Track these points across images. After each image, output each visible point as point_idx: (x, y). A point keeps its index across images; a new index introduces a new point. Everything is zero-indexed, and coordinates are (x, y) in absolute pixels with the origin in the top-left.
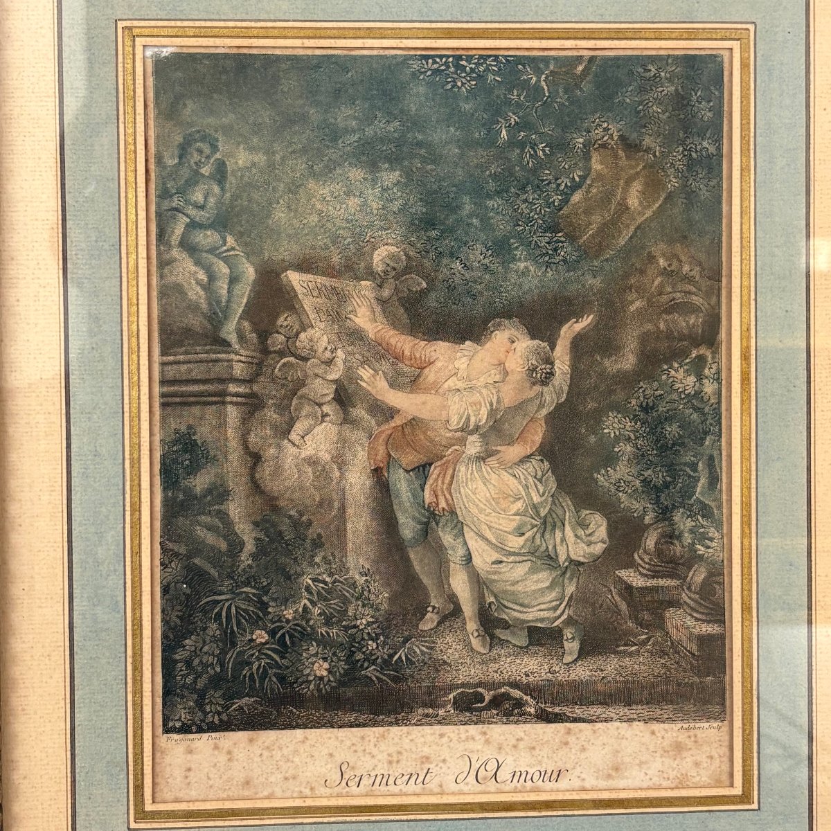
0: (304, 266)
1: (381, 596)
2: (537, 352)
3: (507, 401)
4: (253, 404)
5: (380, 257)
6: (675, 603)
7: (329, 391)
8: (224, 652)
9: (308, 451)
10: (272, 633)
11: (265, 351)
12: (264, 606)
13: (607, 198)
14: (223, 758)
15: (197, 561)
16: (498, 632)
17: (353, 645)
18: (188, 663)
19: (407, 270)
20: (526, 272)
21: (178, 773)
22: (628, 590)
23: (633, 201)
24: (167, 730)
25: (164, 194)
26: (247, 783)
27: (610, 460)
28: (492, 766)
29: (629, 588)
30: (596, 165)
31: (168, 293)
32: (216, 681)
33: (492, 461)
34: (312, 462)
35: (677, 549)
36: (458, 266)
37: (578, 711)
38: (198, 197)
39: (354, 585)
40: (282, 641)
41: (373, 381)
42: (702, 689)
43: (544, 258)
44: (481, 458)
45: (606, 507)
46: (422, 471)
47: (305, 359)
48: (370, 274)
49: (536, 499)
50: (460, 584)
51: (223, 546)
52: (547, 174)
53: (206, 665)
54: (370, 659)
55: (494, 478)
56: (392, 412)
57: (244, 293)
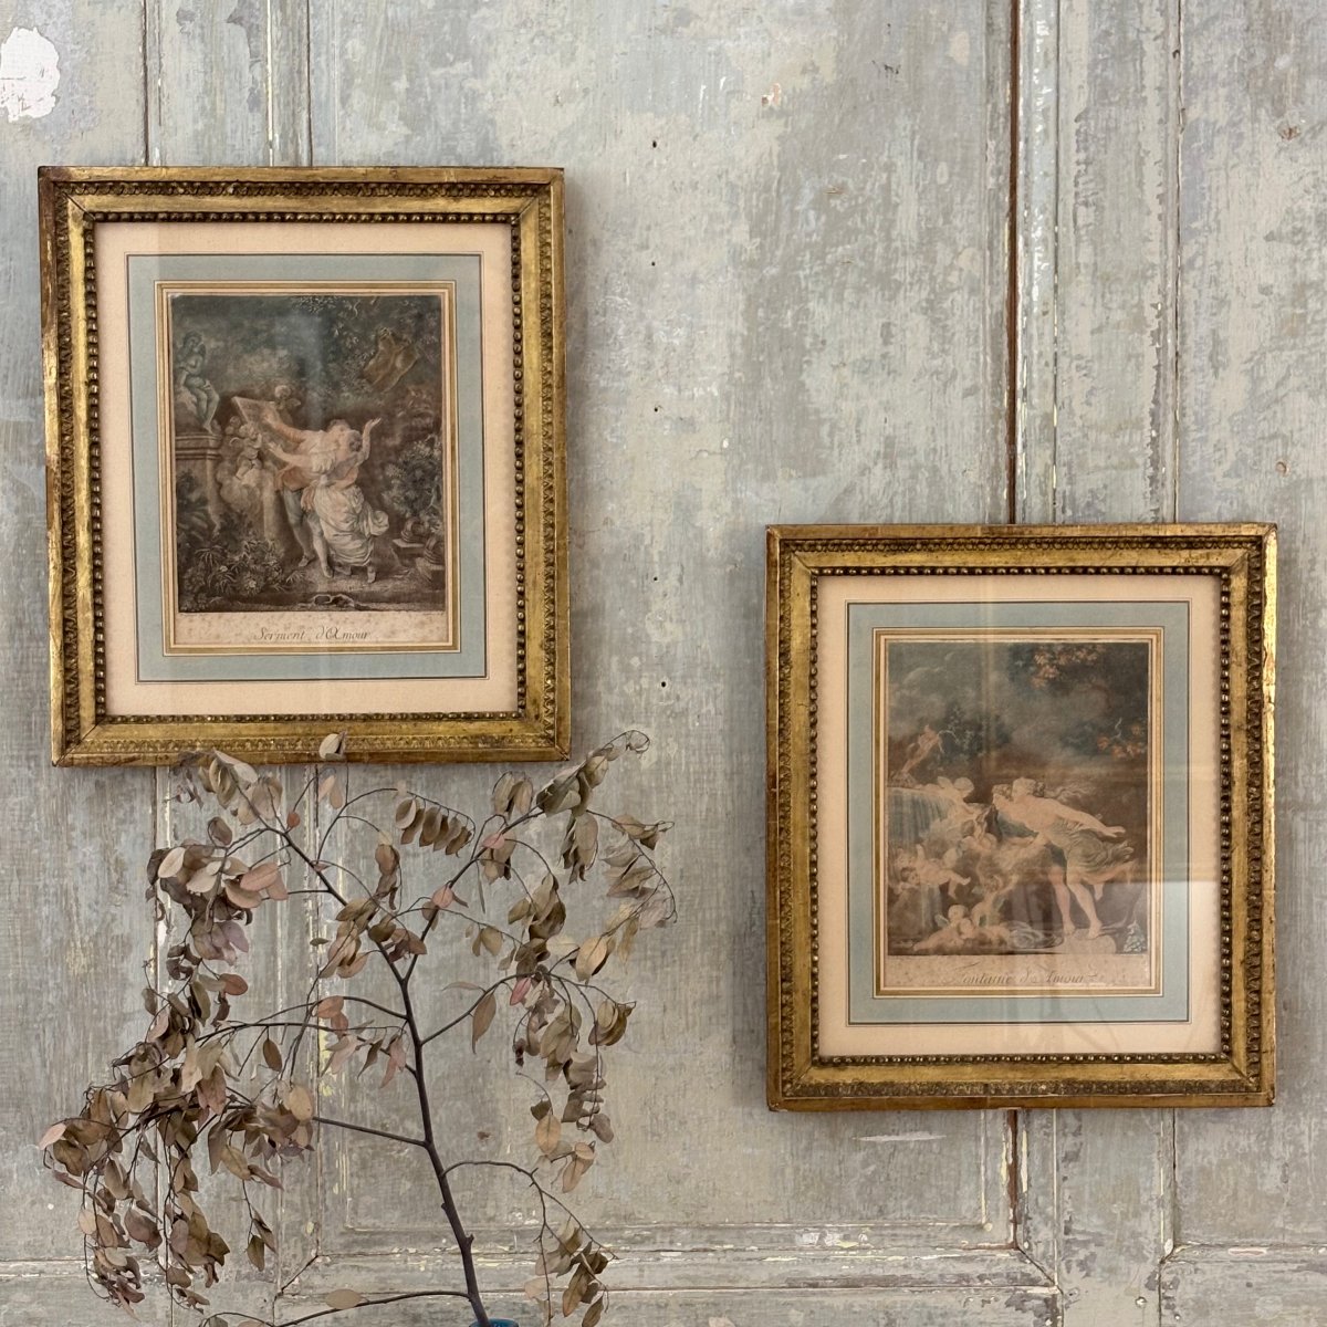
0: (242, 394)
1: (281, 551)
2: (354, 435)
3: (340, 460)
4: (218, 460)
5: (278, 390)
6: (420, 555)
8: (206, 575)
9: (245, 482)
10: (229, 567)
11: (224, 435)
12: (225, 555)
13: (387, 362)
14: (206, 625)
15: (193, 533)
16: (337, 568)
17: (267, 574)
18: (190, 580)
19: (291, 396)
20: (348, 397)
21: (186, 632)
22: (398, 549)
23: (399, 364)
24: (180, 611)
26: (218, 637)
27: (390, 487)
28: (334, 631)
30: (381, 347)
31: (178, 407)
32: (202, 589)
33: (333, 487)
34: (247, 487)
35: (421, 530)
36: (315, 395)
37: (374, 606)
38: (193, 363)
39: (267, 545)
40: (233, 571)
41: (276, 450)
42: (434, 596)
43: (357, 391)
44: (328, 486)
46: (299, 491)
47: (243, 438)
48: (273, 398)
49: (354, 505)
50: (318, 546)
51: (206, 526)
52: (357, 352)
53: (199, 582)
54: (275, 580)
55: (334, 496)
56: (284, 464)
57: (214, 407)
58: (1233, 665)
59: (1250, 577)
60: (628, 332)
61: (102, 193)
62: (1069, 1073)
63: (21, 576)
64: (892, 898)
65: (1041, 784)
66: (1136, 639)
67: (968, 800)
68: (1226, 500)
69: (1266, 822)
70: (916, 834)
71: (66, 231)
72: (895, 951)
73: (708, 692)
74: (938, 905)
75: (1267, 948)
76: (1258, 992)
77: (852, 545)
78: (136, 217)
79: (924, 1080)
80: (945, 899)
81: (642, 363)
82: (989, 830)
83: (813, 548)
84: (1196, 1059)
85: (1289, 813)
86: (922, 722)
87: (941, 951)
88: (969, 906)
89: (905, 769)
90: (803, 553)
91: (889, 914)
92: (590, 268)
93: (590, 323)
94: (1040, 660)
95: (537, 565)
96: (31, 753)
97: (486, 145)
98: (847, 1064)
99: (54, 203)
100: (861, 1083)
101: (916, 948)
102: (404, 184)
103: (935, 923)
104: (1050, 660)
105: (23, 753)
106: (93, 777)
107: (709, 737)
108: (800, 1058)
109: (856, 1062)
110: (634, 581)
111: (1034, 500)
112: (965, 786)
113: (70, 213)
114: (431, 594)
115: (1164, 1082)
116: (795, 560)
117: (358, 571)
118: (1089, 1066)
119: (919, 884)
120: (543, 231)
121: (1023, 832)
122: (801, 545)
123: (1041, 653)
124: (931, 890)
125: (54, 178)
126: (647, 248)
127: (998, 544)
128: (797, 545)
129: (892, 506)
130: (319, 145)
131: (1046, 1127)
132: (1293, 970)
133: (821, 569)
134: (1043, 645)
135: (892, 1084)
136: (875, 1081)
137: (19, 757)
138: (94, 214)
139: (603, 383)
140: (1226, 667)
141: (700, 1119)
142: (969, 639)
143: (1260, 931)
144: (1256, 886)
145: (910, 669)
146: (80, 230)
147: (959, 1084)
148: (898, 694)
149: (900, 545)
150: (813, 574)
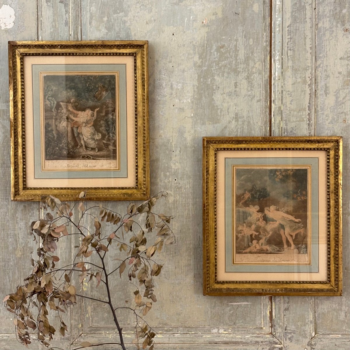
0: (62, 102)
1: (73, 144)
2: (92, 113)
3: (88, 119)
4: (56, 119)
5: (72, 101)
6: (110, 145)
7: (66, 118)
8: (53, 150)
9: (63, 125)
10: (59, 148)
11: (58, 112)
12: (58, 145)
13: (101, 93)
14: (53, 163)
15: (49, 139)
16: (87, 148)
17: (69, 150)
18: (48, 151)
19: (76, 102)
20: (90, 102)
21: (47, 165)
23: (104, 93)
24: (46, 160)
25: (45, 93)
26: (56, 167)
27: (102, 127)
28: (87, 165)
29: (104, 143)
30: (99, 89)
31: (45, 105)
32: (52, 154)
33: (87, 127)
34: (64, 126)
35: (110, 138)
36: (82, 102)
37: (98, 158)
38: (49, 93)
39: (69, 142)
41: (72, 117)
43: (93, 101)
44: (85, 126)
45: (101, 133)
46: (77, 128)
47: (63, 113)
48: (71, 103)
49: (92, 131)
50: (82, 142)
51: (53, 137)
52: (93, 90)
53: (51, 152)
54: (71, 151)
55: (87, 129)
56: (74, 120)
57: (55, 105)
58: (331, 175)
59: (335, 151)
60: (166, 85)
61: (25, 48)
62: (286, 286)
63: (4, 150)
64: (237, 238)
65: (278, 207)
66: (304, 168)
67: (258, 212)
68: (329, 130)
69: (340, 218)
70: (244, 220)
71: (16, 58)
72: (238, 253)
73: (188, 182)
74: (250, 240)
75: (340, 252)
76: (338, 264)
77: (226, 142)
78: (34, 54)
79: (246, 288)
80: (251, 238)
81: (170, 93)
82: (264, 220)
83: (215, 143)
84: (321, 283)
85: (347, 216)
86: (245, 190)
87: (251, 253)
88: (258, 240)
89: (241, 203)
90: (212, 144)
91: (236, 242)
92: (156, 68)
93: (156, 83)
94: (278, 173)
95: (141, 147)
96: (7, 198)
97: (128, 35)
98: (225, 283)
99: (13, 51)
100: (228, 288)
101: (244, 252)
102: (105, 45)
103: (249, 245)
104: (280, 173)
105: (5, 198)
106: (23, 204)
107: (188, 194)
108: (212, 281)
109: (227, 282)
110: (167, 152)
111: (276, 130)
112: (257, 208)
113: (17, 53)
114: (113, 155)
115: (312, 289)
116: (210, 146)
117: (93, 149)
118: (291, 284)
119: (244, 234)
120: (142, 58)
121: (273, 220)
123: (278, 172)
124: (248, 236)
125: (12, 44)
126: (171, 62)
127: (266, 142)
128: (211, 142)
129: (237, 132)
130: (84, 35)
131: (280, 301)
132: (348, 258)
133: (217, 149)
134: (278, 169)
135: (237, 288)
136: (232, 288)
137: (4, 199)
138: (23, 54)
139: (159, 99)
140: (328, 176)
141: (185, 298)
142: (258, 168)
143: (338, 248)
144: (337, 235)
145: (242, 176)
146: (19, 58)
147: (255, 289)
148: (239, 183)
149: (239, 142)
150: (215, 150)
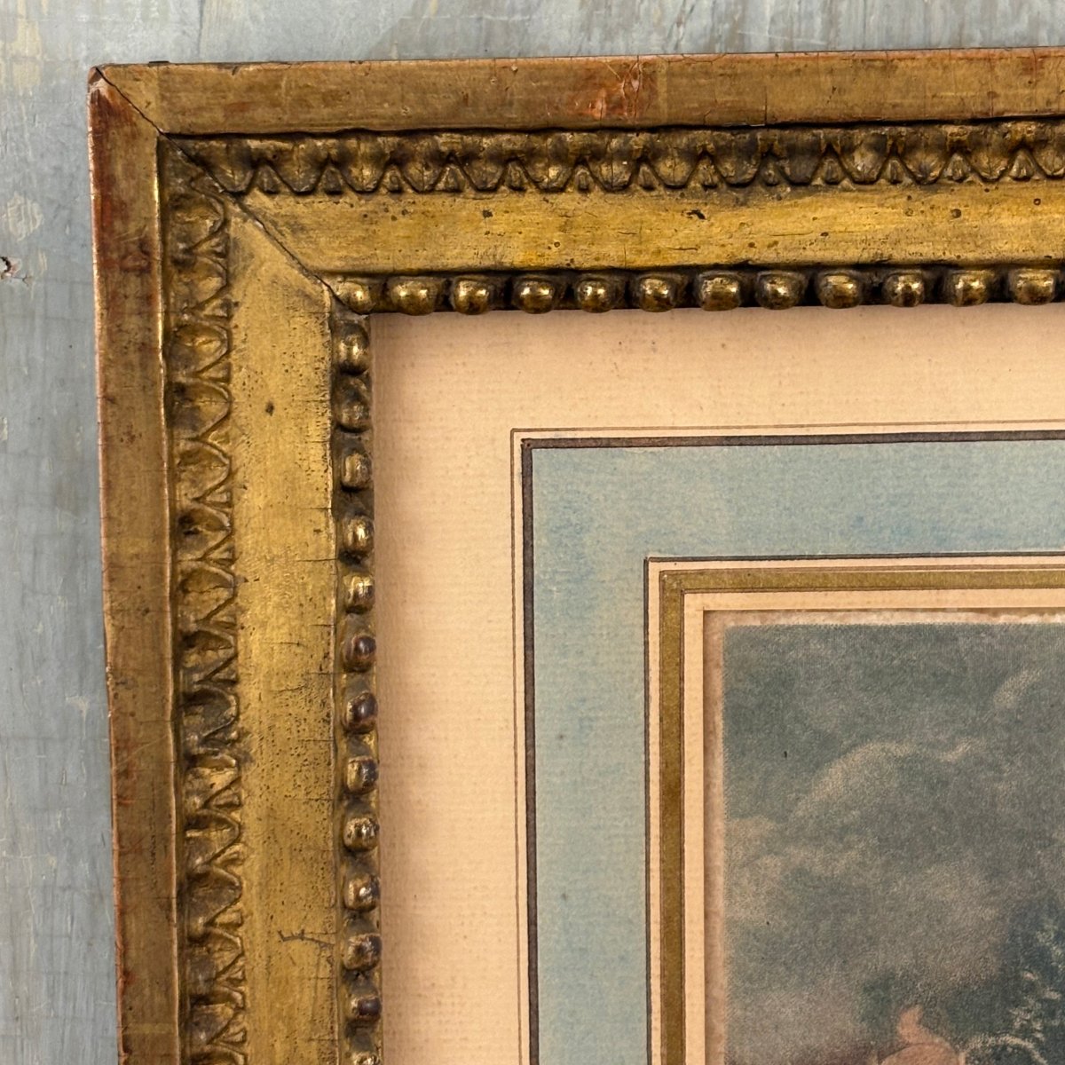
77: (523, 158)
86: (886, 995)
116: (247, 232)
122: (275, 162)
128: (255, 162)
133: (381, 281)
149: (768, 154)
150: (346, 304)
